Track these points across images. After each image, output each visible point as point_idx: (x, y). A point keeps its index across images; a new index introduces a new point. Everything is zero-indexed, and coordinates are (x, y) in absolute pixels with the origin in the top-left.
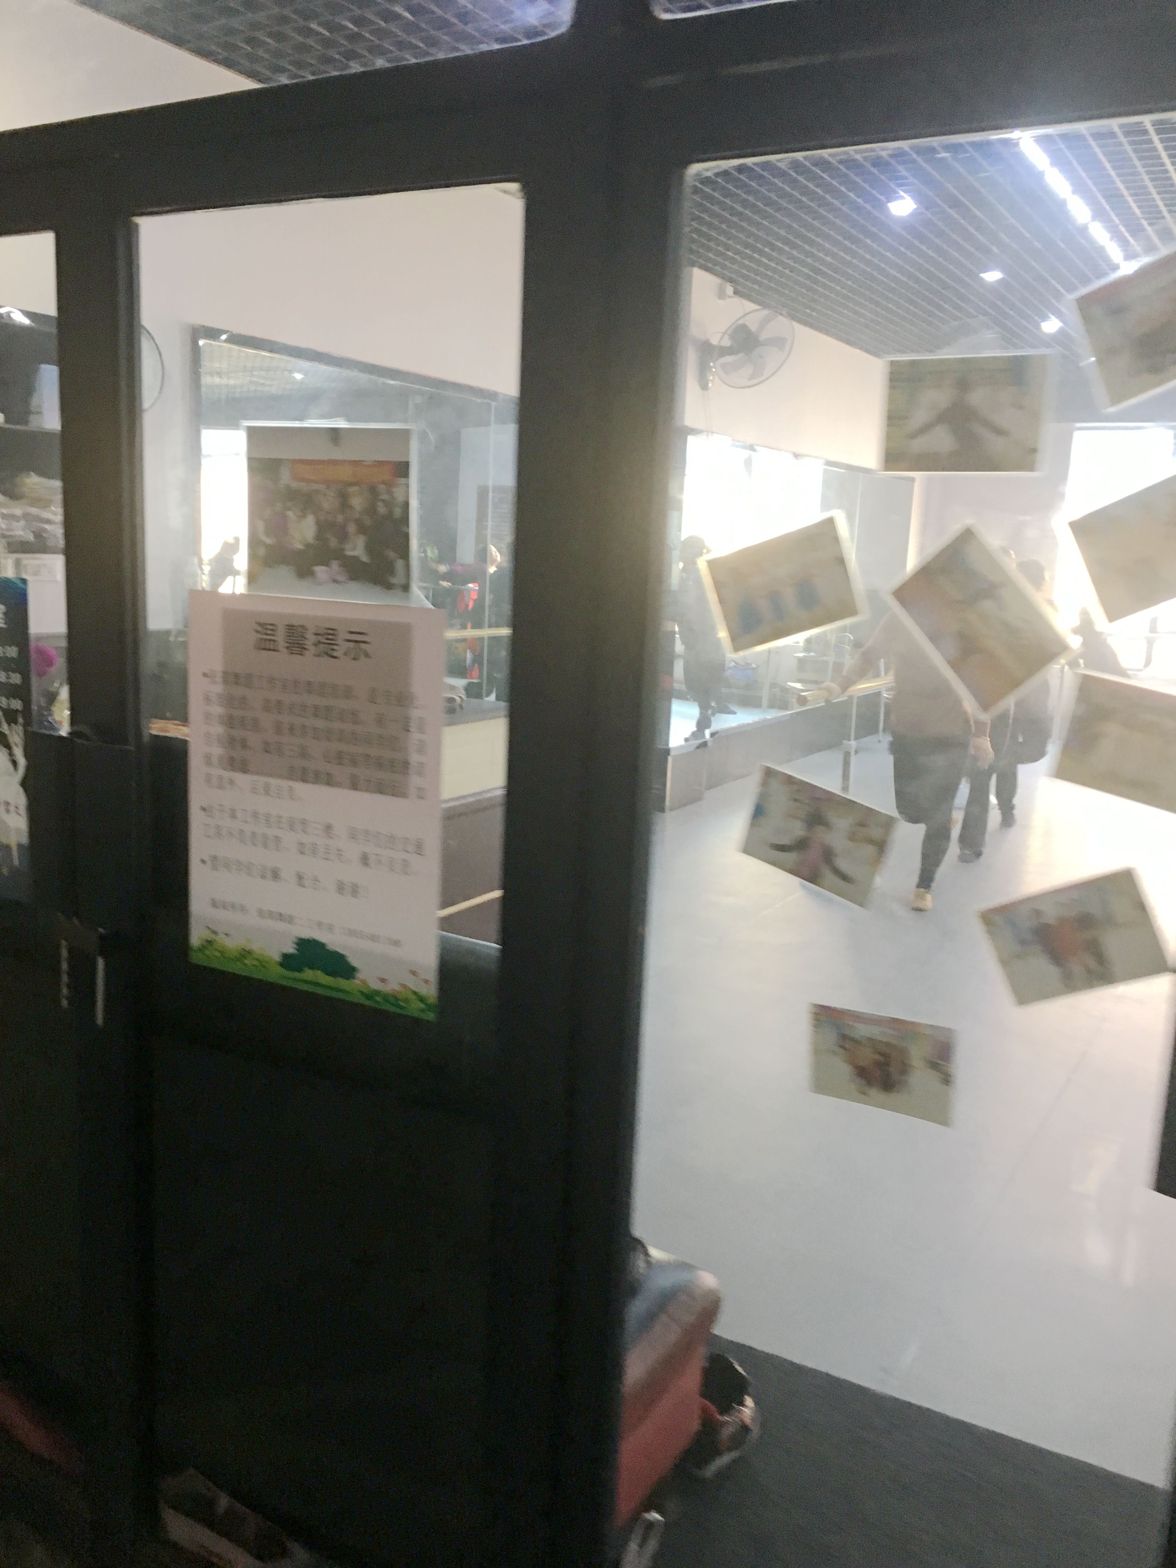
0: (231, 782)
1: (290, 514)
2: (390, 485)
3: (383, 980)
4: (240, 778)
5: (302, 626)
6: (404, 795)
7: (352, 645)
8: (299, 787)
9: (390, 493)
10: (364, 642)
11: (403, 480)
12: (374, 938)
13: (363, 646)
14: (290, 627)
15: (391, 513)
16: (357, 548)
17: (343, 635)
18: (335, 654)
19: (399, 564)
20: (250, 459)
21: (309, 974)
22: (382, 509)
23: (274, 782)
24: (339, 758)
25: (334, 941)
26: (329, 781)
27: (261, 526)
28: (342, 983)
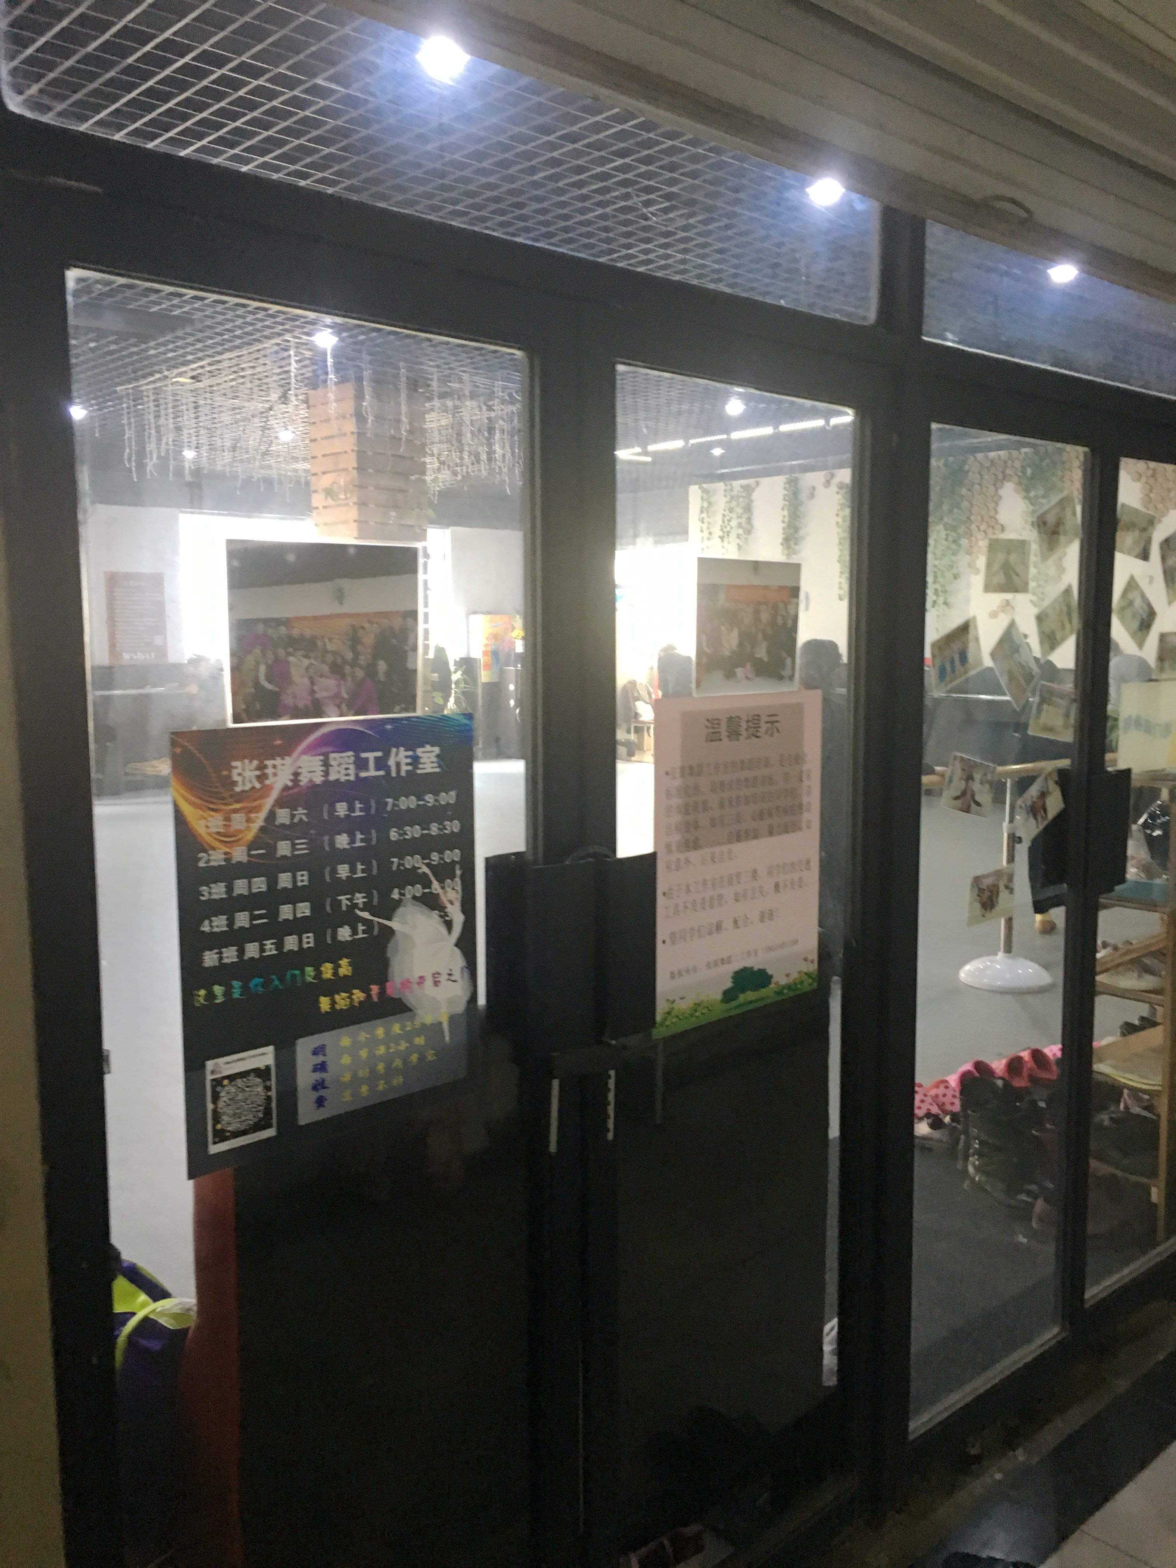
0: (687, 861)
1: (723, 628)
2: (786, 604)
3: (788, 975)
4: (693, 855)
5: (738, 717)
6: (800, 829)
7: (769, 725)
8: (736, 847)
9: (786, 608)
10: (777, 722)
11: (795, 600)
12: (783, 945)
13: (776, 724)
14: (730, 719)
15: (785, 624)
16: (762, 653)
17: (764, 718)
18: (758, 734)
19: (789, 661)
20: (699, 585)
21: (742, 998)
22: (780, 621)
23: (717, 849)
24: (761, 816)
25: (759, 961)
26: (755, 835)
27: (704, 638)
28: (763, 992)
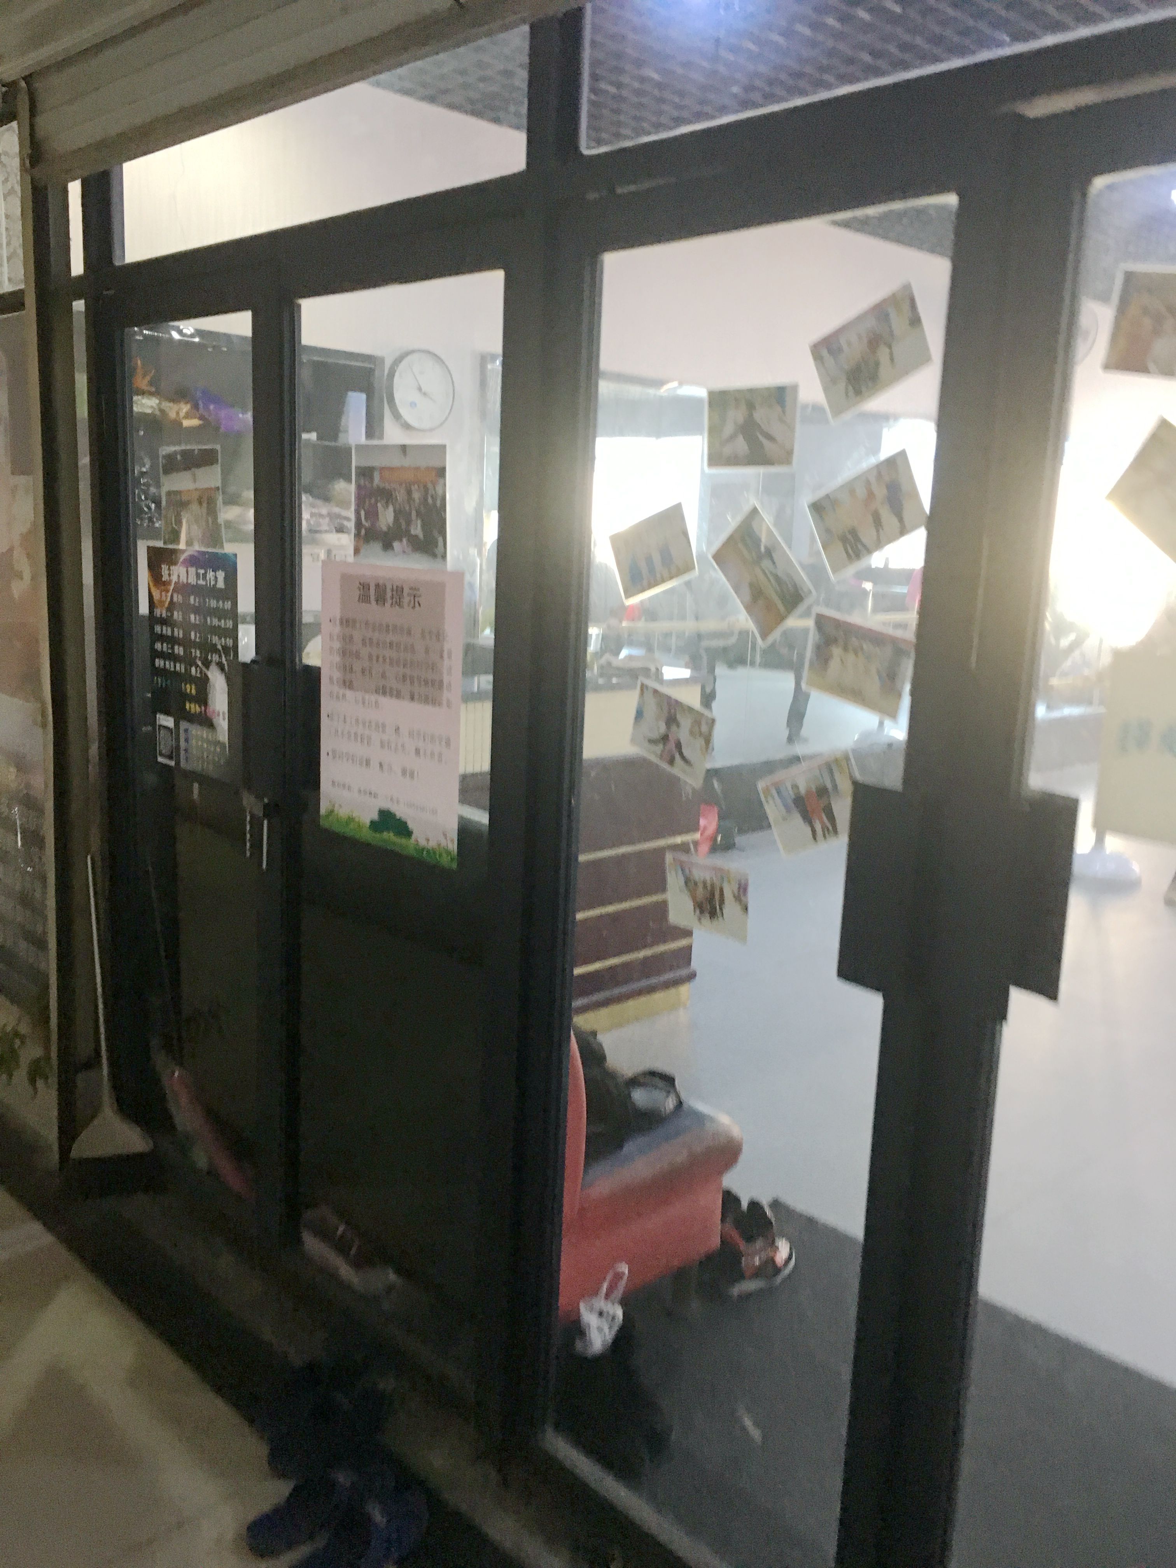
0: (344, 696)
1: (379, 504)
2: (434, 485)
3: (427, 840)
4: (349, 693)
5: (385, 585)
6: (440, 704)
7: (412, 597)
9: (434, 488)
10: (418, 595)
11: (442, 480)
12: (422, 809)
13: (418, 598)
14: (378, 585)
15: (435, 503)
16: (417, 529)
17: (406, 591)
18: (402, 604)
19: (440, 539)
21: (385, 835)
22: (431, 501)
23: (367, 696)
24: (404, 679)
25: (401, 811)
26: (398, 695)
27: (362, 512)
28: (403, 841)
